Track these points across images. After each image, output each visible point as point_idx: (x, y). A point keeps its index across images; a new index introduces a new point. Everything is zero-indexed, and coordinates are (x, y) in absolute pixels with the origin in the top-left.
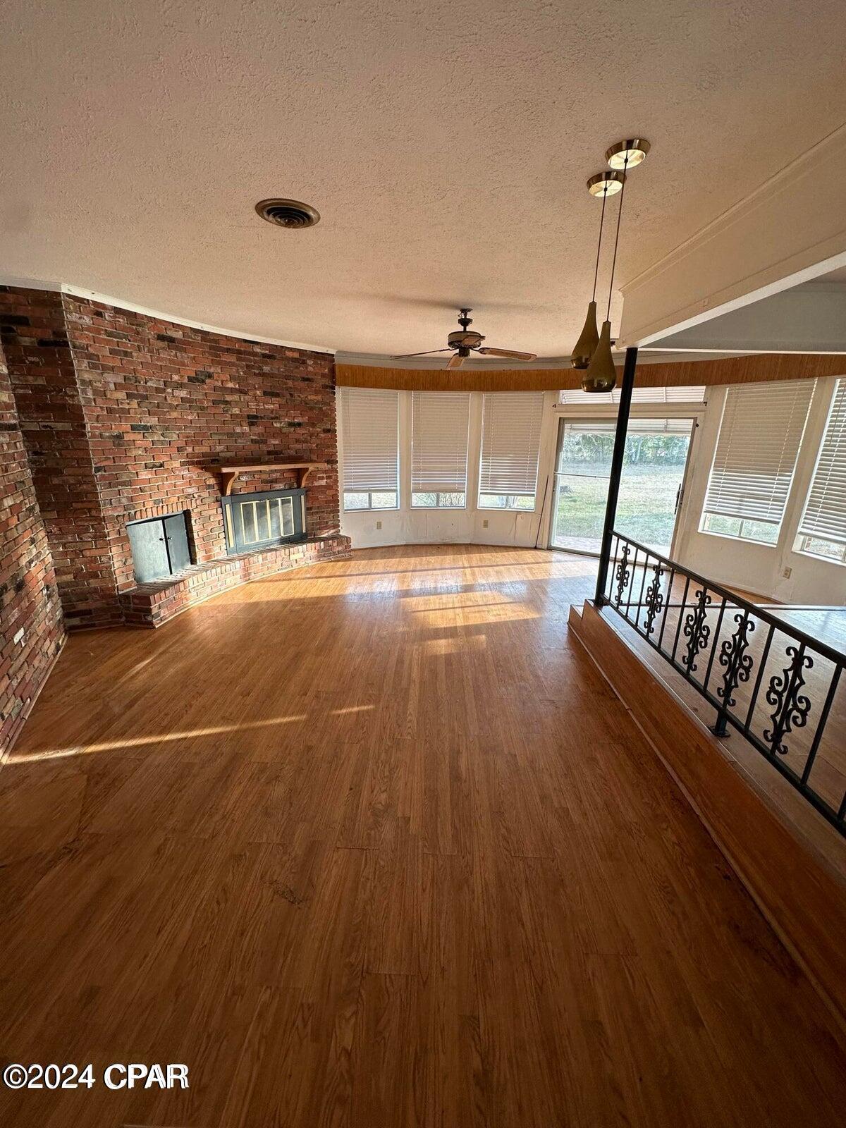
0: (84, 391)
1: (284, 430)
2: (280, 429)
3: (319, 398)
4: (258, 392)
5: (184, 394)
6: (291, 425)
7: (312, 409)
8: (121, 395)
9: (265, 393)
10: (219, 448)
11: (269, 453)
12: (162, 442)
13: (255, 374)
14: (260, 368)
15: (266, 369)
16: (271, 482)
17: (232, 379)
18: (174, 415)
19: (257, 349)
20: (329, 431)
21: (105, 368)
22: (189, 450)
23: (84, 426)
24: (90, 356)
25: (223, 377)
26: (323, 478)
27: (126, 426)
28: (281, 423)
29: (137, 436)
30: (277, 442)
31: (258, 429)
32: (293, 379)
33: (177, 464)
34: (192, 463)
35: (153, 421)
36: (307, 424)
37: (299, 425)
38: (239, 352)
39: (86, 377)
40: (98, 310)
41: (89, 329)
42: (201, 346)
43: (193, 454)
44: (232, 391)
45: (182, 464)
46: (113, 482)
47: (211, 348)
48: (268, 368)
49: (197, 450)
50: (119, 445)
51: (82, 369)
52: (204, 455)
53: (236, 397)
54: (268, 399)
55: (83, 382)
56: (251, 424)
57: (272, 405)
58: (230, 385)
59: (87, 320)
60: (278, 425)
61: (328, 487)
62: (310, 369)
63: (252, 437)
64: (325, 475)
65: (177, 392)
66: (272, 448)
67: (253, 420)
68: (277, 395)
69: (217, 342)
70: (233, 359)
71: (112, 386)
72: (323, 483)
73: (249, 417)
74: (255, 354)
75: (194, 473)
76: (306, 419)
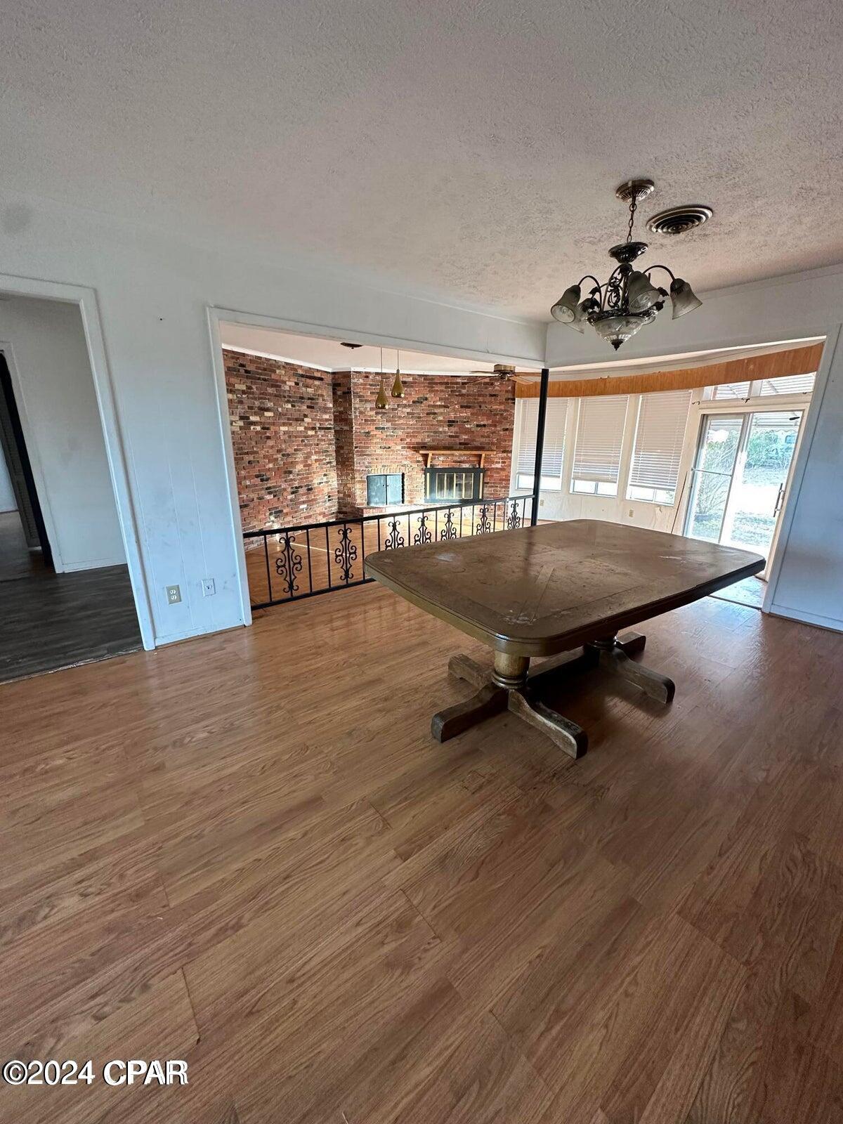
0: (355, 413)
1: (473, 429)
2: (471, 428)
3: (502, 407)
4: (456, 406)
5: (409, 410)
6: (478, 426)
7: (495, 415)
8: (373, 413)
9: (462, 407)
10: (427, 440)
11: (460, 444)
12: (391, 436)
13: (456, 395)
14: (460, 391)
15: (464, 391)
16: (460, 462)
17: (441, 399)
18: (401, 421)
19: (459, 380)
20: (507, 429)
21: (366, 401)
22: (408, 440)
23: (352, 428)
24: (360, 397)
25: (434, 399)
26: (499, 463)
27: (373, 427)
28: (470, 425)
29: (378, 433)
30: (466, 437)
31: (453, 429)
32: (484, 396)
33: (399, 447)
34: (409, 448)
35: (389, 425)
36: (491, 425)
37: (484, 426)
38: (447, 383)
39: (357, 406)
40: (367, 375)
41: (361, 384)
42: (423, 383)
43: (410, 443)
44: (440, 406)
45: (402, 448)
46: (362, 454)
47: (429, 383)
48: (465, 391)
49: (414, 440)
50: (368, 436)
51: (356, 403)
52: (417, 443)
53: (442, 410)
54: (463, 410)
55: (355, 408)
56: (450, 426)
57: (466, 414)
58: (439, 403)
59: (361, 381)
60: (469, 426)
61: (502, 469)
62: (497, 388)
63: (449, 434)
64: (501, 461)
65: (404, 410)
66: (463, 441)
67: (451, 423)
68: (469, 407)
69: (433, 379)
70: (443, 388)
71: (369, 409)
72: (499, 466)
73: (449, 421)
74: (457, 383)
75: (410, 453)
76: (490, 422)
